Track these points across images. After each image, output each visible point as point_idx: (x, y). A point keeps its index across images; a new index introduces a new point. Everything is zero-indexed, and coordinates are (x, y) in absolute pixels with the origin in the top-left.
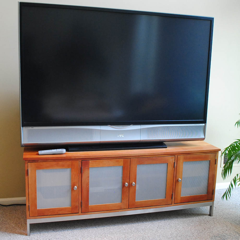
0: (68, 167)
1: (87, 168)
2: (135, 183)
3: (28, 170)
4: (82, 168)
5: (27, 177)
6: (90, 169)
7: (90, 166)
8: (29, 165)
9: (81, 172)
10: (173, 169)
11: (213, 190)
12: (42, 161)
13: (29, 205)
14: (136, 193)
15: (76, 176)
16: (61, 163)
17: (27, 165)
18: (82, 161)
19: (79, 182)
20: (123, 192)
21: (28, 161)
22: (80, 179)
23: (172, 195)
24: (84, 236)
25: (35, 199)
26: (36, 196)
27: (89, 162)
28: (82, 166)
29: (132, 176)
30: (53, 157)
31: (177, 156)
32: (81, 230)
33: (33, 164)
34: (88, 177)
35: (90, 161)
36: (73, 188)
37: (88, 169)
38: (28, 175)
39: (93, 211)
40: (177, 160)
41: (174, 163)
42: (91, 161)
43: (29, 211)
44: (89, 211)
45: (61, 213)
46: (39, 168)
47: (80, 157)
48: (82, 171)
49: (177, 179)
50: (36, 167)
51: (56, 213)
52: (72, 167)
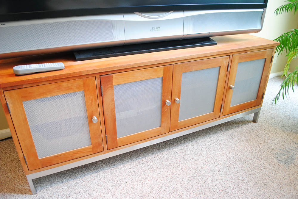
0: (78, 88)
1: (110, 87)
2: (179, 98)
3: (7, 104)
4: (103, 88)
5: (8, 117)
6: (114, 88)
7: (114, 84)
8: (6, 96)
9: (101, 95)
10: (225, 73)
11: (263, 94)
12: (30, 85)
13: (24, 157)
14: (180, 111)
15: (94, 101)
16: (64, 84)
17: (3, 96)
18: (101, 76)
19: (100, 109)
20: (163, 113)
21: (3, 88)
22: (100, 105)
23: (221, 106)
24: (116, 181)
25: (32, 145)
26: (32, 141)
27: (112, 77)
28: (101, 85)
29: (175, 90)
30: (48, 77)
31: (232, 56)
32: (109, 170)
33: (14, 92)
34: (113, 100)
35: (113, 74)
36: (92, 119)
37: (112, 87)
38: (9, 113)
39: (124, 144)
40: (231, 61)
41: (228, 65)
42: (115, 75)
43: (26, 163)
44: (118, 146)
45: (77, 156)
46: (26, 97)
47: (97, 70)
48: (103, 93)
49: (228, 86)
50: (21, 97)
51: (70, 158)
52: (85, 88)
